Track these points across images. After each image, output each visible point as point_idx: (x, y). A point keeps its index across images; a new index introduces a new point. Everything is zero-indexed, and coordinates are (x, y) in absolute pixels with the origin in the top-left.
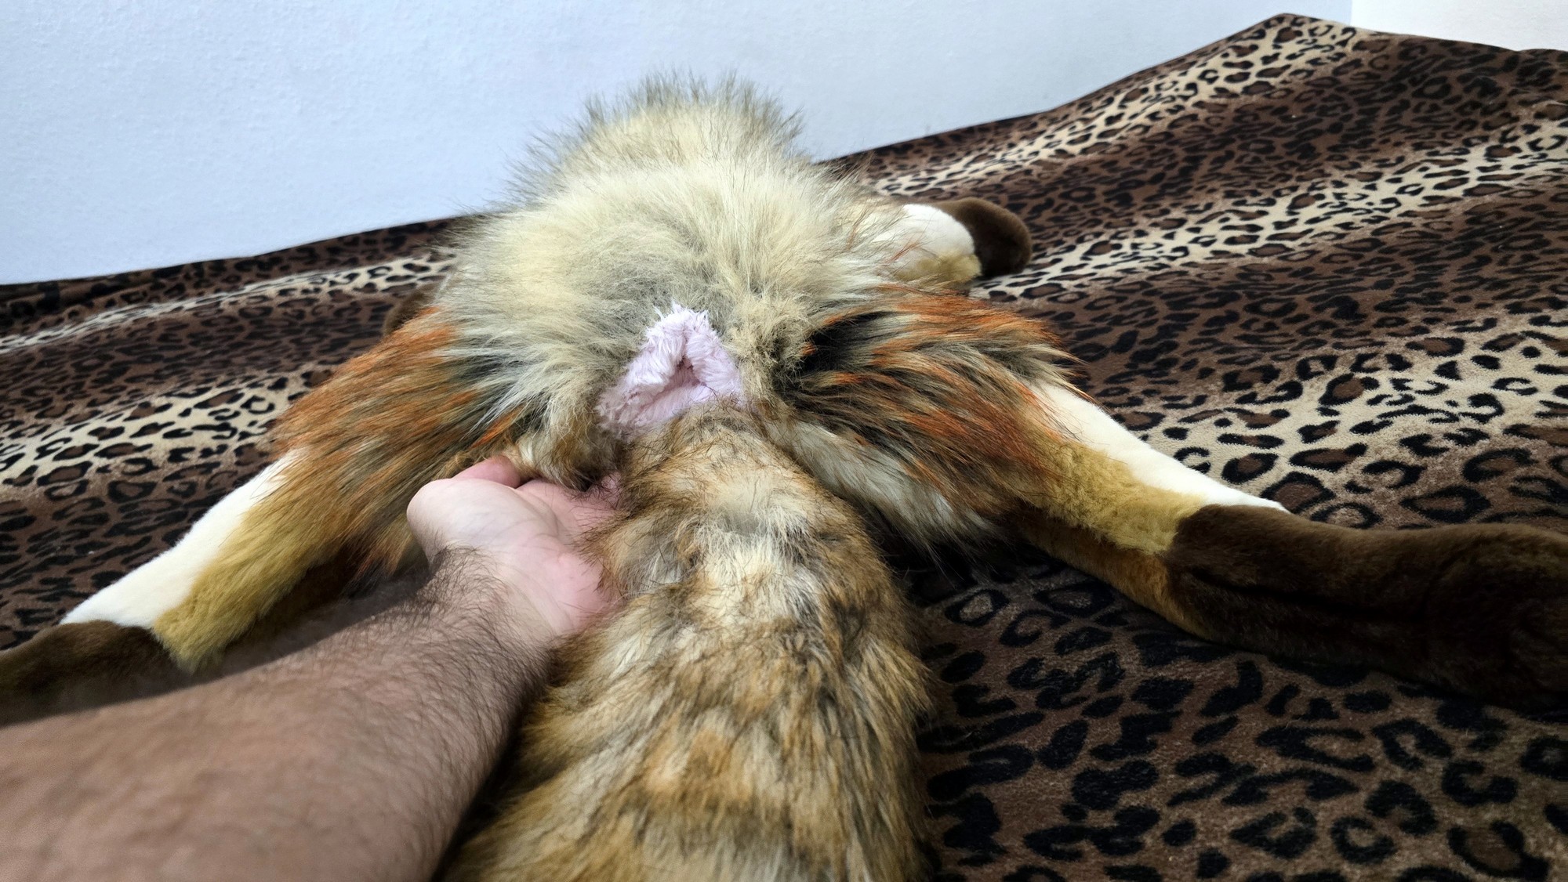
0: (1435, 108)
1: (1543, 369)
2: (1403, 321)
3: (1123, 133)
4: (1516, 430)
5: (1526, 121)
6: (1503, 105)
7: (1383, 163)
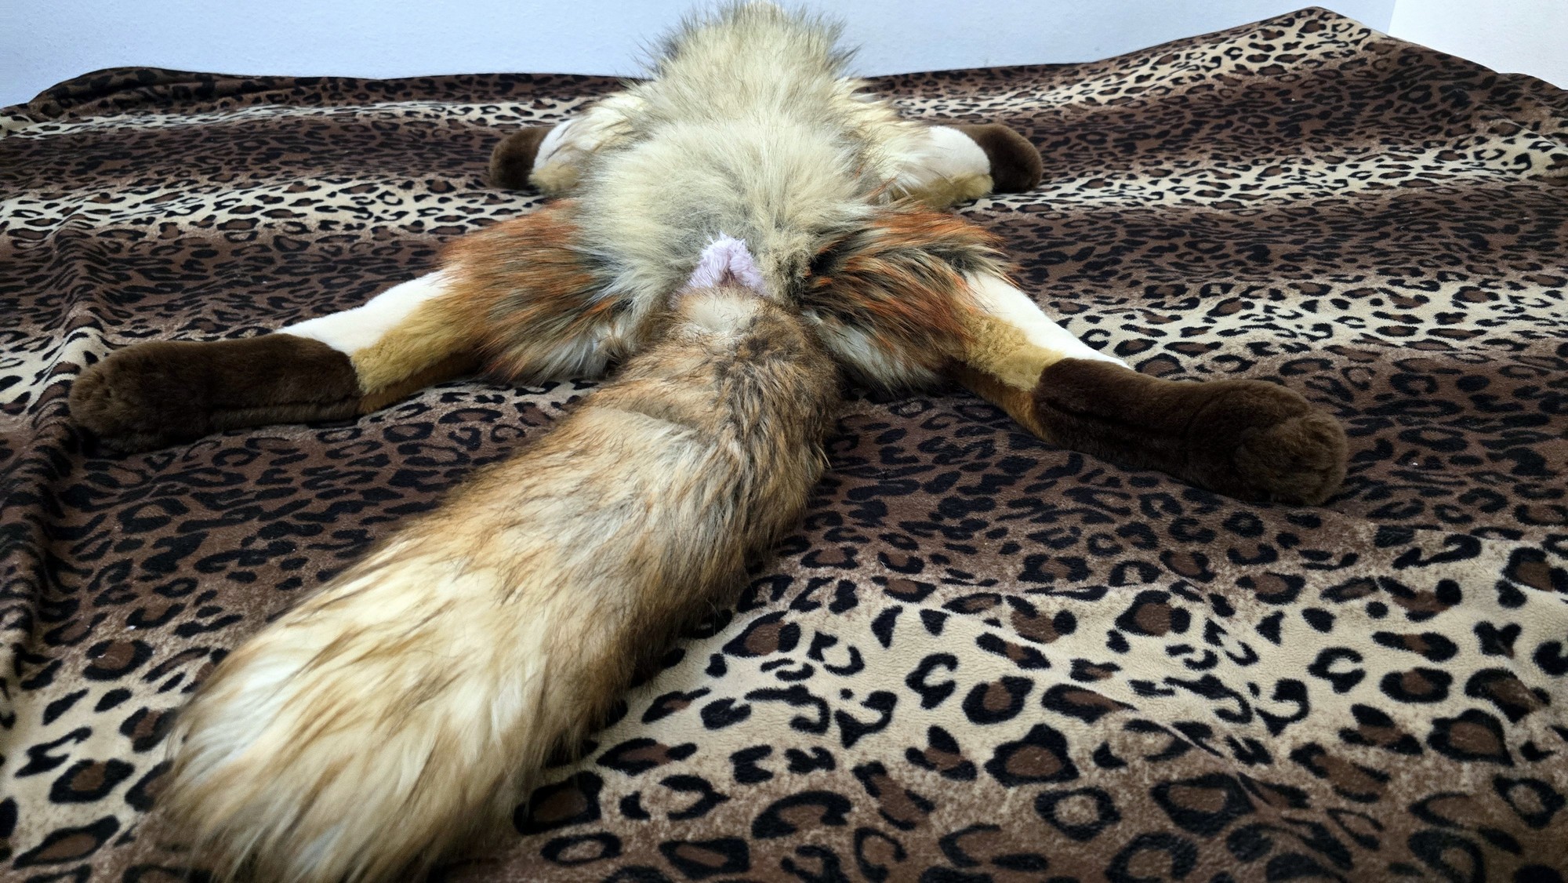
0: (1413, 111)
1: (1378, 315)
2: (1298, 269)
3: (1147, 92)
4: (1332, 349)
5: (1480, 134)
6: (1468, 117)
7: (1351, 151)
